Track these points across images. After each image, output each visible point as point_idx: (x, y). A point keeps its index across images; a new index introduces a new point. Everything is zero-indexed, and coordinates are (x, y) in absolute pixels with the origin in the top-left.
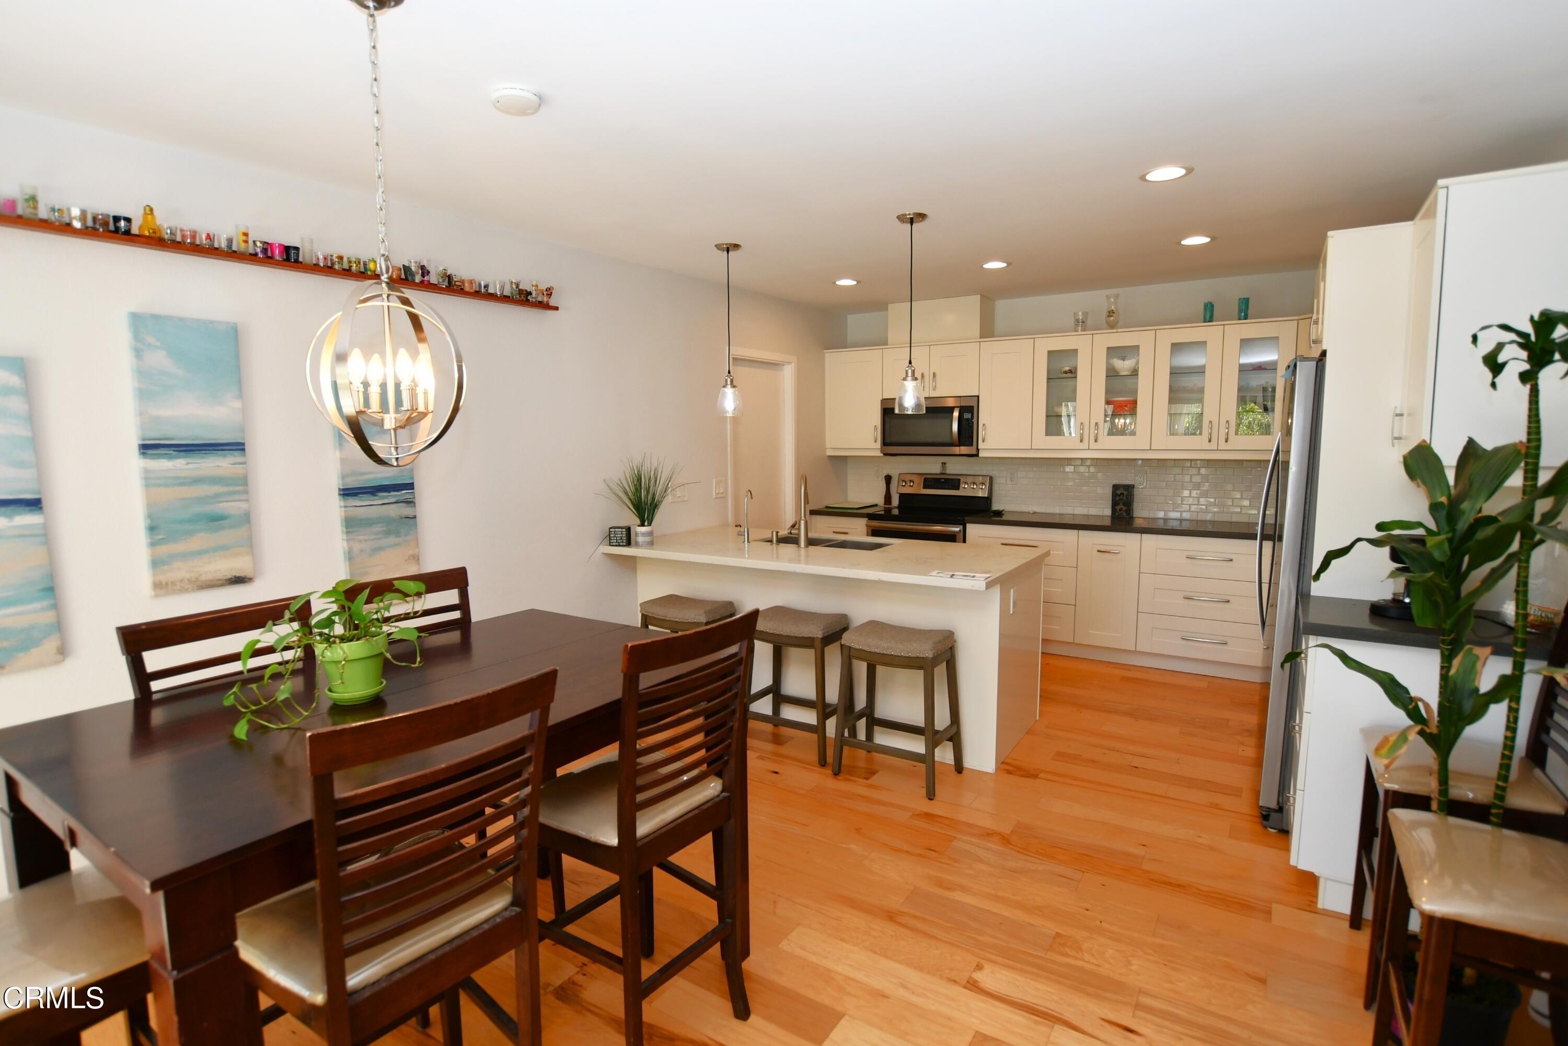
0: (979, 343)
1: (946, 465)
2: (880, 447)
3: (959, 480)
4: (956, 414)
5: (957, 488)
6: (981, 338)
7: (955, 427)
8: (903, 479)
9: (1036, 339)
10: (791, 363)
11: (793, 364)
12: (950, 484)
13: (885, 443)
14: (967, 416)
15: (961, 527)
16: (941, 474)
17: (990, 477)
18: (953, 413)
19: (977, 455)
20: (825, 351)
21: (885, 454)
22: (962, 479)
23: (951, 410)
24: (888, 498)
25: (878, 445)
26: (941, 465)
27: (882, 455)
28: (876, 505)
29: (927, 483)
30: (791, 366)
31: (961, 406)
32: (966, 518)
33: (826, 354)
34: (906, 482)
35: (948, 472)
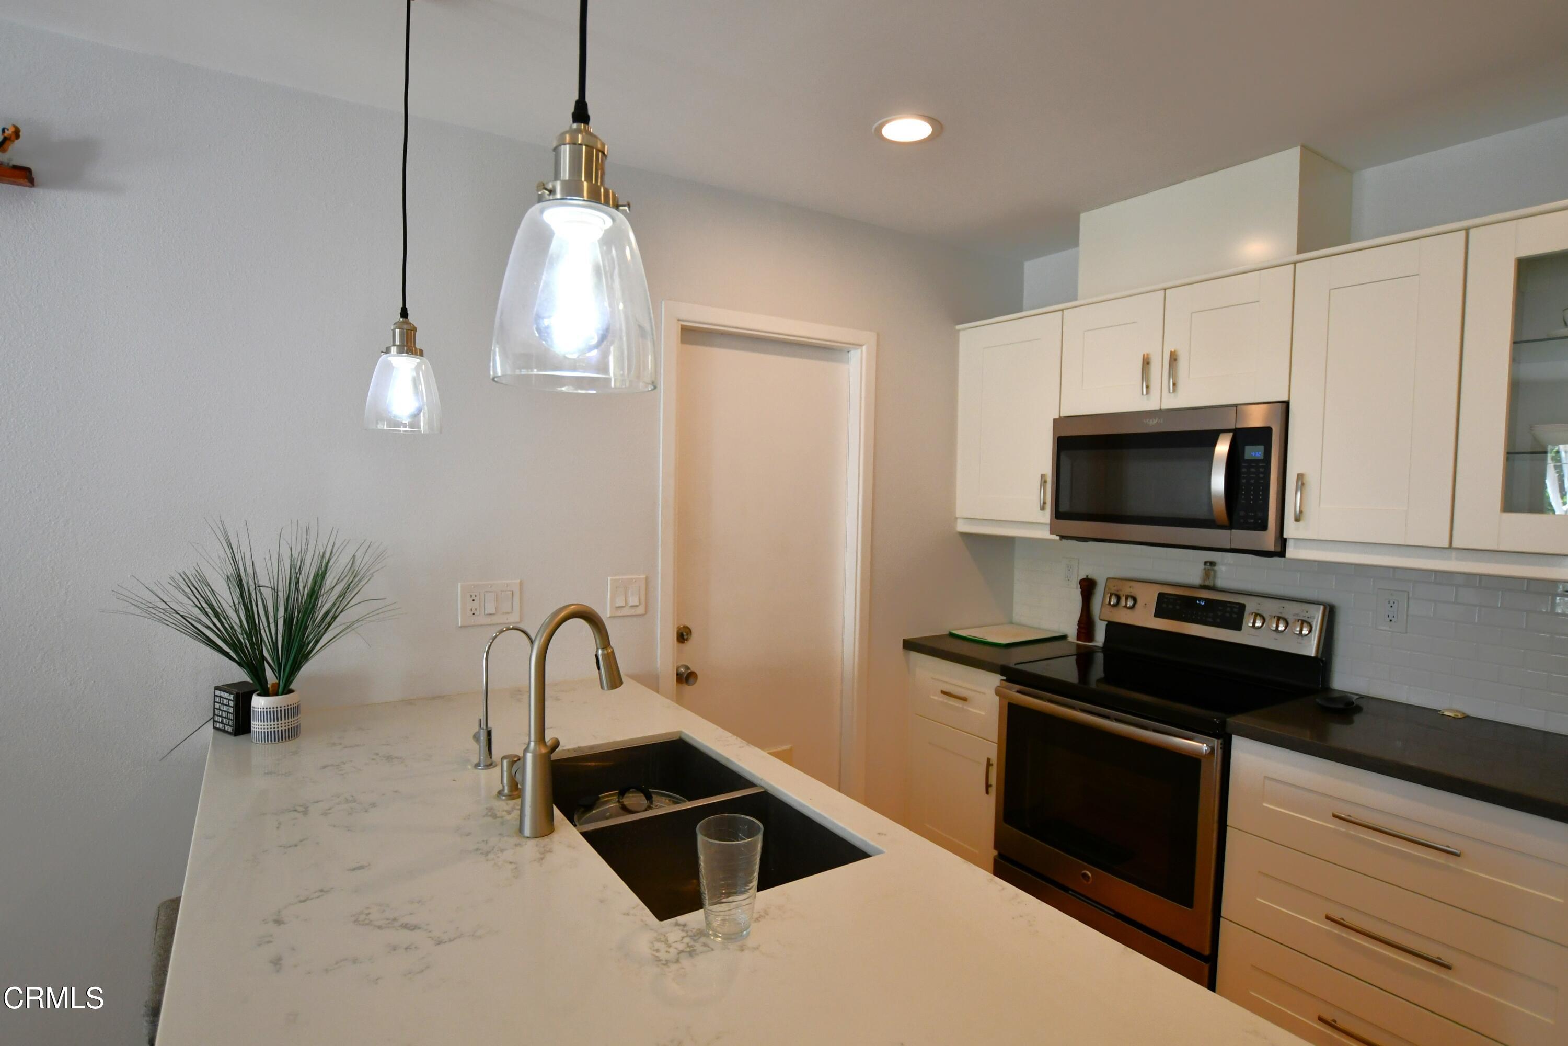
0: (1292, 266)
1: (1216, 568)
2: (1048, 521)
3: (1242, 607)
4: (1222, 448)
5: (1236, 624)
6: (1300, 251)
7: (1218, 482)
8: (1113, 590)
9: (1472, 232)
10: (861, 345)
11: (864, 348)
12: (1220, 614)
13: (1059, 514)
14: (1253, 452)
15: (1216, 743)
16: (1204, 587)
17: (1325, 605)
18: (1214, 445)
19: (1282, 553)
20: (958, 327)
21: (1063, 537)
22: (1251, 605)
23: (1211, 438)
24: (1086, 625)
25: (1046, 517)
26: (1202, 566)
27: (1058, 538)
28: (1064, 637)
29: (1164, 605)
30: (859, 351)
31: (1236, 429)
32: (1231, 720)
33: (961, 333)
34: (1119, 598)
35: (1220, 583)
